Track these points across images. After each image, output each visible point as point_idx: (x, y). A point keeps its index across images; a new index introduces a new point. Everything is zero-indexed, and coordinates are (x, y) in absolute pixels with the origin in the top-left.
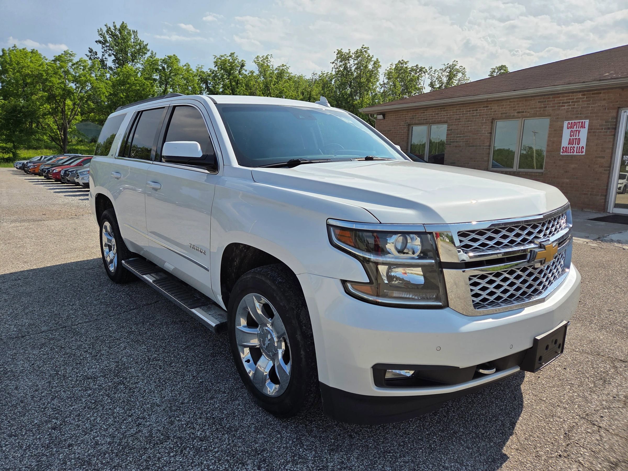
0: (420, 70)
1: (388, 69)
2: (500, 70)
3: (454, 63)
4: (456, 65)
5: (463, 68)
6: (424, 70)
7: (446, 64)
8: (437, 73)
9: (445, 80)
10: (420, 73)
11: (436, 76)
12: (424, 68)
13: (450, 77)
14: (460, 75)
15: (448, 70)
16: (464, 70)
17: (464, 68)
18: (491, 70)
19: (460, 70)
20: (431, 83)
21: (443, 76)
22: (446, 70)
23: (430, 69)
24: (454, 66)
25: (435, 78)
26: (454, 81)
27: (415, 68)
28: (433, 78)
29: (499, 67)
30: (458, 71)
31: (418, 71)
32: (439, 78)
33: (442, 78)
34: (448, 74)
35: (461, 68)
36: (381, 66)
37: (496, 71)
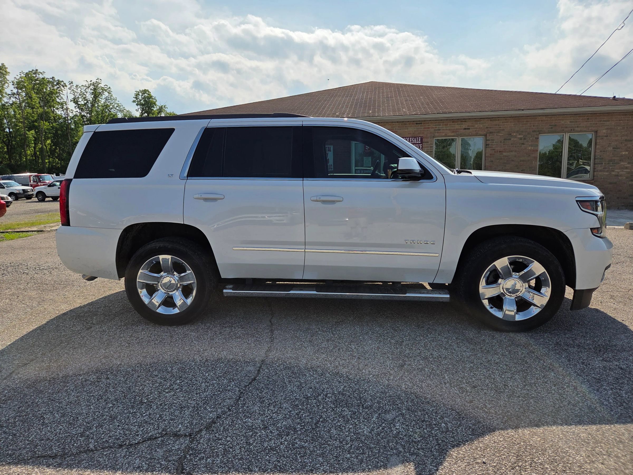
0: (58, 84)
1: (18, 78)
2: (144, 93)
3: (97, 81)
4: (100, 83)
5: (108, 87)
6: (62, 83)
7: (89, 81)
8: (79, 89)
9: (90, 97)
10: (58, 86)
11: (78, 92)
12: (62, 81)
13: (96, 95)
14: (106, 94)
15: (92, 87)
16: (109, 89)
17: (110, 87)
18: (136, 93)
19: (106, 89)
20: (74, 99)
21: (86, 93)
22: (89, 86)
23: (70, 84)
24: (98, 84)
25: (78, 94)
26: (100, 99)
27: (51, 80)
28: (76, 94)
29: (143, 91)
30: (103, 90)
31: (55, 83)
32: (82, 94)
33: (86, 95)
34: (92, 91)
35: (106, 86)
36: (9, 73)
37: (141, 94)
